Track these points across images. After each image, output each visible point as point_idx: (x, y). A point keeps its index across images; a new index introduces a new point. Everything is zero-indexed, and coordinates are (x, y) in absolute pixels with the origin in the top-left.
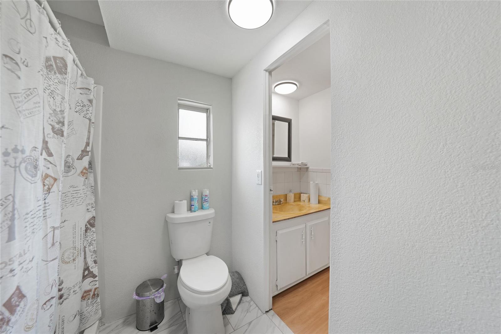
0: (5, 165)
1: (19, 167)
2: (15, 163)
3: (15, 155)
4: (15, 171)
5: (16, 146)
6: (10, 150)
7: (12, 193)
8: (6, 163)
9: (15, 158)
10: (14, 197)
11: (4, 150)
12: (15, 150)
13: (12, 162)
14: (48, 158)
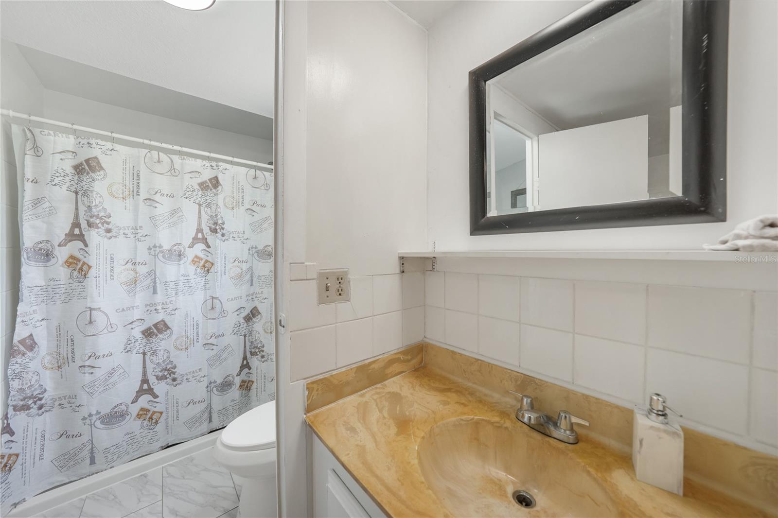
0: (150, 254)
1: (157, 255)
2: (155, 253)
3: (155, 249)
4: (155, 258)
5: (155, 244)
6: (151, 247)
7: (154, 269)
8: (150, 253)
9: (155, 251)
10: (155, 271)
11: (148, 247)
12: (155, 246)
13: (153, 253)
14: (208, 249)
